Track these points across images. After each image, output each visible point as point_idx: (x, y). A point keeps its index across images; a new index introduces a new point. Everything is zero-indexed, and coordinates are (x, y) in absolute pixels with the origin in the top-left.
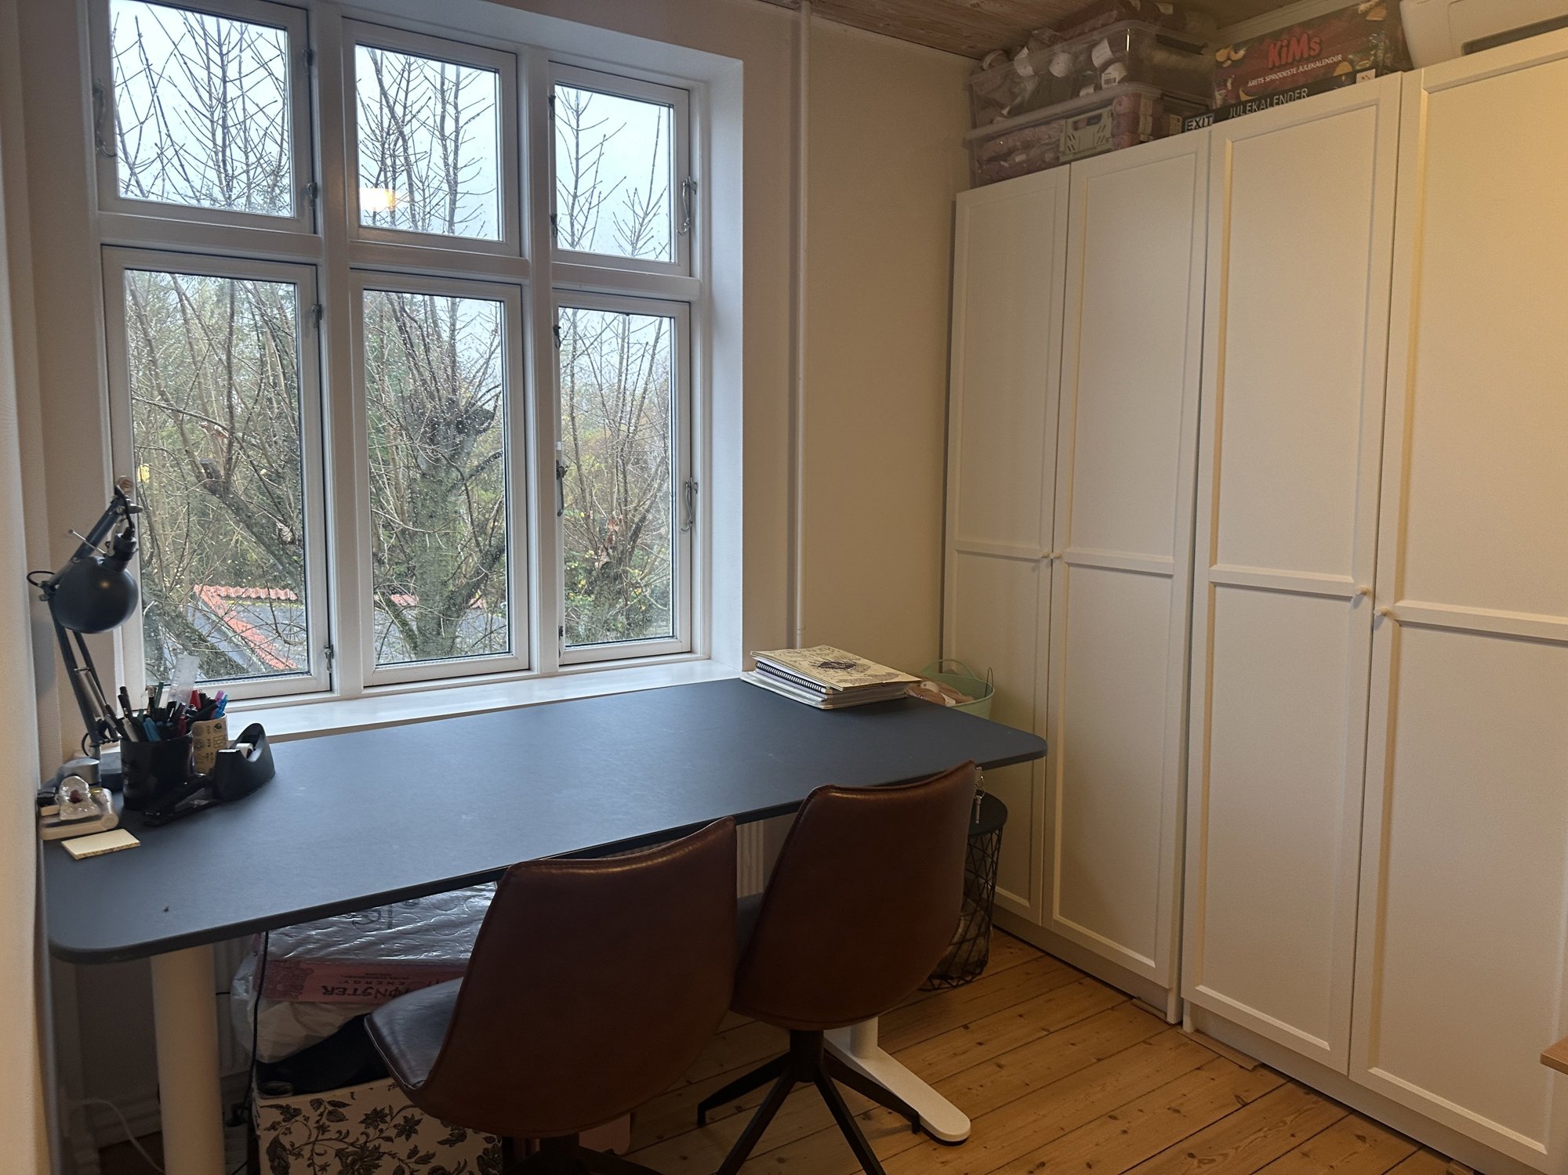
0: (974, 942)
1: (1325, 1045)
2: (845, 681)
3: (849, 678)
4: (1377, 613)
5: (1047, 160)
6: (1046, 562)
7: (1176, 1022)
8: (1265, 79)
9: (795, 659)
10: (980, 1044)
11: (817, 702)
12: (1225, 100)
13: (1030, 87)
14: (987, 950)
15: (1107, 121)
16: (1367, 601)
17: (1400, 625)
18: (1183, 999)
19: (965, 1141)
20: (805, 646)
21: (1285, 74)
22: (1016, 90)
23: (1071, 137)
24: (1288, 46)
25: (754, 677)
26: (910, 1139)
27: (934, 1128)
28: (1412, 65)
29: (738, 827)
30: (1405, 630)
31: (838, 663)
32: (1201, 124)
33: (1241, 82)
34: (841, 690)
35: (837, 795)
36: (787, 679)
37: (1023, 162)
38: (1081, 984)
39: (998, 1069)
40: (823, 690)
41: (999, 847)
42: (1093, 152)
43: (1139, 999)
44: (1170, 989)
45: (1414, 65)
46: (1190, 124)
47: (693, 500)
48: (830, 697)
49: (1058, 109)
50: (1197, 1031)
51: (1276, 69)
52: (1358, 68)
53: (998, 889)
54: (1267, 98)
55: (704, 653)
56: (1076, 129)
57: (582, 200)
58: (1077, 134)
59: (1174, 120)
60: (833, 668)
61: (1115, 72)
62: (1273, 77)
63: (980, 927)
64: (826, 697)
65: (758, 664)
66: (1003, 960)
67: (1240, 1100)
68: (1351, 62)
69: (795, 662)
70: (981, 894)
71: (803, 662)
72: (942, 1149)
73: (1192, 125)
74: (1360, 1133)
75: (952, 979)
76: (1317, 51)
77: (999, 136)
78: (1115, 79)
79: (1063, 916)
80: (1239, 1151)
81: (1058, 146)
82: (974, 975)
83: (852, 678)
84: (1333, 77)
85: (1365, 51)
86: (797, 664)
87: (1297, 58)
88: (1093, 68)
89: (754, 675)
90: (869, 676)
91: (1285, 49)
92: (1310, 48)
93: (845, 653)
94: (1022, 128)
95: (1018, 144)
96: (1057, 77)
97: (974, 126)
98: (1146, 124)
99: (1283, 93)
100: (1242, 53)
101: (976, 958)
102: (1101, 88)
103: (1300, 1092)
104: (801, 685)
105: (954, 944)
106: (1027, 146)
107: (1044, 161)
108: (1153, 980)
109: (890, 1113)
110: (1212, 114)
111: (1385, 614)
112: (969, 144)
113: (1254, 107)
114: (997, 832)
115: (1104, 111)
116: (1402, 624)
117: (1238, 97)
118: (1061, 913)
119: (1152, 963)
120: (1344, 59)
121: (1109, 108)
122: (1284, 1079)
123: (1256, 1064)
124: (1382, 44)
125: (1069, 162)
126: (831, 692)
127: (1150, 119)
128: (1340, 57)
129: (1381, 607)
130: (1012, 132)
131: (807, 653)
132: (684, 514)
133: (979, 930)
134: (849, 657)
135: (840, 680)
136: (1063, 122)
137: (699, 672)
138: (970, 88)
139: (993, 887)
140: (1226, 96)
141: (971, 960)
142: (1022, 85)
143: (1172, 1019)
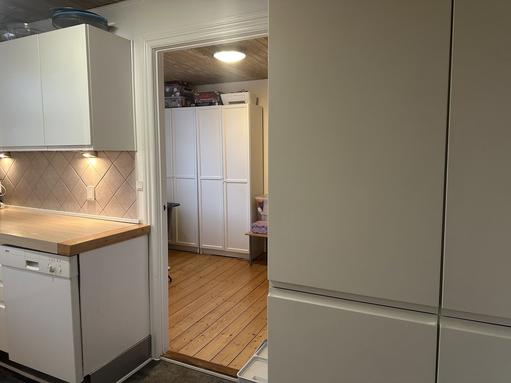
1: (221, 247)
4: (224, 181)
6: (172, 178)
7: (199, 253)
8: (202, 99)
15: (177, 102)
16: (222, 180)
18: (200, 248)
23: (171, 103)
24: (205, 95)
30: (227, 183)
32: (193, 105)
33: (199, 99)
42: (175, 106)
43: (193, 251)
44: (198, 247)
45: (223, 105)
46: (191, 105)
49: (168, 98)
50: (202, 253)
52: (216, 103)
54: (203, 103)
59: (188, 102)
61: (178, 93)
62: (204, 99)
67: (210, 258)
74: (226, 258)
76: (210, 97)
78: (178, 95)
79: (178, 241)
80: (210, 263)
84: (212, 102)
88: (174, 92)
92: (208, 96)
99: (205, 103)
100: (199, 94)
102: (176, 96)
103: (218, 256)
108: (195, 247)
110: (195, 104)
111: (225, 181)
113: (201, 104)
116: (227, 182)
117: (199, 101)
119: (195, 244)
120: (214, 99)
121: (177, 99)
122: (216, 255)
123: (212, 255)
124: (218, 98)
125: (171, 108)
129: (224, 180)
136: (169, 100)
140: (197, 101)
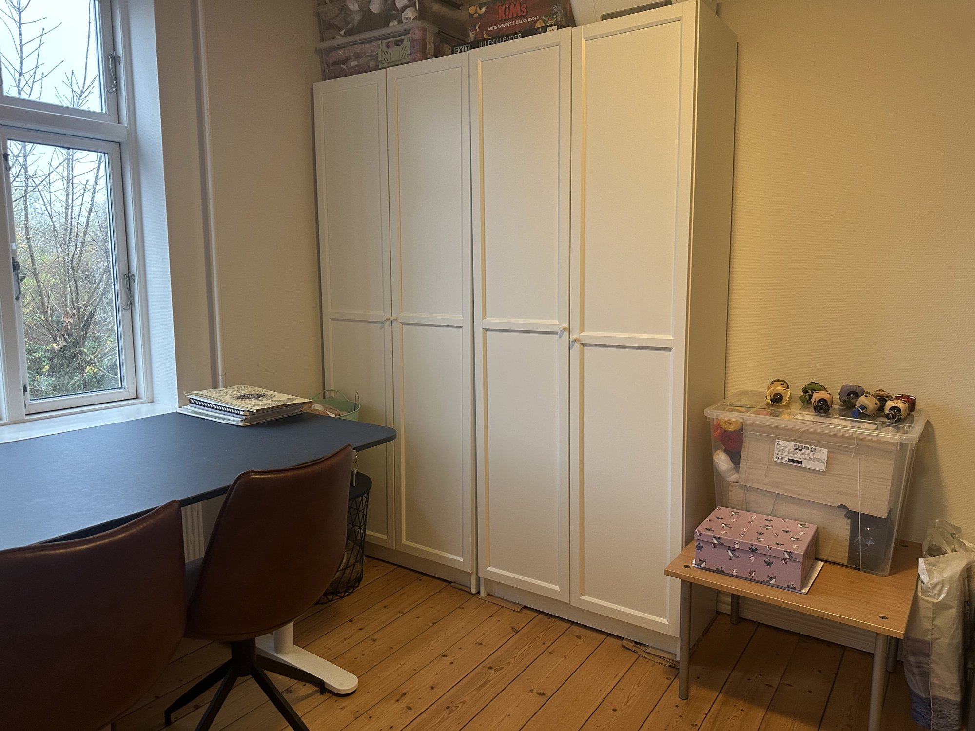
0: (354, 566)
1: (557, 588)
2: (258, 405)
3: (261, 403)
4: (572, 340)
5: (371, 66)
6: (388, 322)
7: (476, 592)
8: (497, 27)
9: (219, 395)
10: (361, 629)
11: (238, 422)
12: (475, 38)
13: (357, 18)
14: (362, 571)
15: (406, 43)
16: (566, 333)
17: (583, 346)
18: (479, 577)
19: (356, 690)
20: (227, 385)
21: (508, 25)
22: (348, 19)
23: (385, 52)
24: (509, 8)
25: (188, 410)
26: (319, 698)
27: (335, 688)
28: (575, 25)
29: (182, 509)
30: (586, 348)
31: (252, 395)
32: (463, 50)
33: (483, 27)
34: (255, 411)
35: (256, 476)
36: (214, 408)
37: (356, 66)
38: (421, 580)
39: (373, 642)
40: (242, 413)
41: (367, 505)
42: (400, 63)
43: (455, 582)
44: (472, 573)
45: (577, 25)
46: (456, 50)
47: (132, 287)
48: (247, 417)
49: (377, 33)
50: (488, 595)
51: (503, 21)
52: (547, 25)
53: (367, 532)
54: (499, 37)
55: (148, 398)
56: (388, 47)
57: (27, 76)
58: (388, 50)
59: (446, 47)
60: (248, 398)
61: (410, 13)
62: (502, 26)
63: (357, 557)
64: (244, 417)
65: (191, 400)
66: (372, 575)
67: (514, 630)
68: (544, 21)
69: (219, 396)
70: (356, 537)
71: (226, 396)
72: (341, 700)
73: (457, 51)
74: (577, 634)
75: (340, 593)
76: (525, 13)
77: (339, 48)
78: (410, 17)
79: (409, 541)
80: (516, 659)
81: (377, 58)
82: (354, 587)
83: (262, 403)
84: (534, 28)
85: (551, 15)
86: (221, 398)
87: (515, 16)
88: (397, 10)
89: (188, 408)
90: (275, 401)
91: (508, 9)
92: (521, 11)
93: (257, 388)
94: (353, 44)
95: (352, 54)
96: (374, 13)
97: (322, 40)
98: (430, 48)
99: (508, 35)
100: (484, 9)
101: (355, 577)
102: (402, 22)
103: (546, 618)
104: (225, 411)
105: (341, 570)
106: (357, 56)
107: (369, 67)
108: (462, 569)
109: (304, 685)
110: (469, 45)
111: (575, 341)
112: (320, 52)
113: (492, 43)
114: (365, 495)
115: (405, 37)
117: (483, 36)
118: (406, 540)
119: (461, 559)
120: (540, 19)
121: (407, 36)
122: (536, 612)
123: (521, 607)
124: (559, 12)
125: (385, 68)
126: (248, 413)
127: (433, 45)
128: (538, 17)
129: (574, 336)
130: (346, 47)
131: (227, 390)
132: (125, 299)
133: (356, 559)
134: (261, 391)
135: (253, 405)
136: (380, 42)
137: (144, 411)
138: (318, 14)
139: (364, 531)
140: (476, 35)
141: (352, 579)
142: (352, 16)
143: (474, 591)
